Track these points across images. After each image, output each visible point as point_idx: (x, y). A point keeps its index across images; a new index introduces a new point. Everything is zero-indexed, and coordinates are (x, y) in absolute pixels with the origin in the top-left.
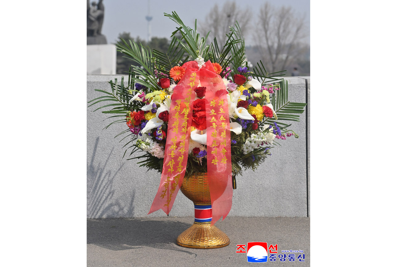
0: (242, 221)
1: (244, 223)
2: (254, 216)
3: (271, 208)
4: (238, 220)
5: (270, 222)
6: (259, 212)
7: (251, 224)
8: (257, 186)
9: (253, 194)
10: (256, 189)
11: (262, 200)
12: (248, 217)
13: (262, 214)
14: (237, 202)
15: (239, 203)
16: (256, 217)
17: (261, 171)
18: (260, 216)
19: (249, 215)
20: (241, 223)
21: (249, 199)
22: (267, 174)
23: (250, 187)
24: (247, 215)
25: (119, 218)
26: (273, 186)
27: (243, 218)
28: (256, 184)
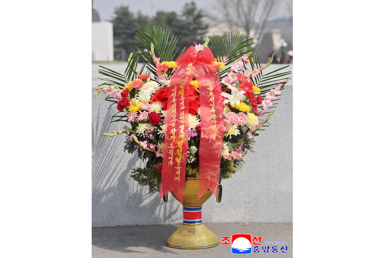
0: (259, 227)
1: (260, 229)
2: (271, 222)
3: (288, 214)
4: (255, 226)
5: (287, 227)
6: (276, 218)
7: (267, 229)
8: (273, 192)
9: (269, 199)
10: (272, 195)
11: (279, 206)
12: (265, 223)
13: (280, 220)
14: (253, 208)
15: (256, 209)
16: (273, 223)
17: (278, 176)
18: (277, 222)
19: (266, 222)
20: (258, 228)
21: (265, 204)
22: (284, 179)
23: (266, 192)
24: (264, 221)
25: (135, 226)
26: (290, 191)
27: (259, 224)
28: (273, 189)
